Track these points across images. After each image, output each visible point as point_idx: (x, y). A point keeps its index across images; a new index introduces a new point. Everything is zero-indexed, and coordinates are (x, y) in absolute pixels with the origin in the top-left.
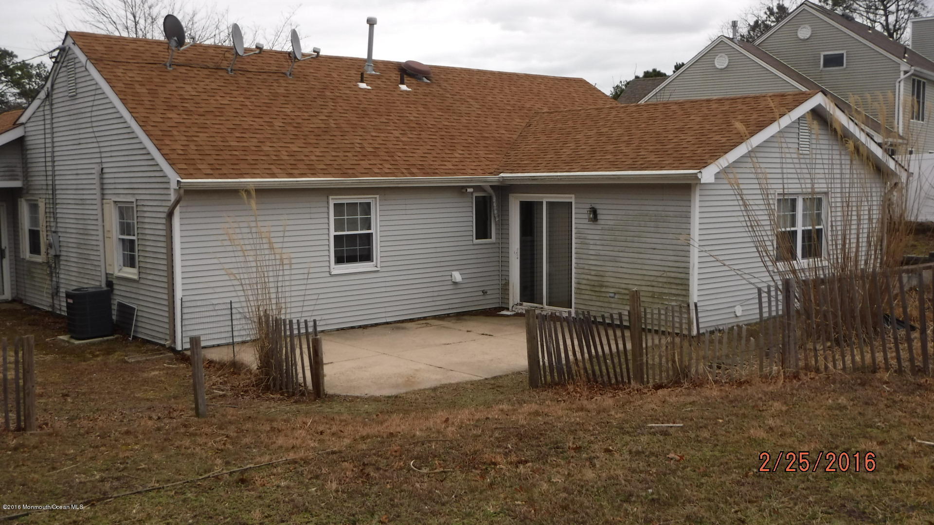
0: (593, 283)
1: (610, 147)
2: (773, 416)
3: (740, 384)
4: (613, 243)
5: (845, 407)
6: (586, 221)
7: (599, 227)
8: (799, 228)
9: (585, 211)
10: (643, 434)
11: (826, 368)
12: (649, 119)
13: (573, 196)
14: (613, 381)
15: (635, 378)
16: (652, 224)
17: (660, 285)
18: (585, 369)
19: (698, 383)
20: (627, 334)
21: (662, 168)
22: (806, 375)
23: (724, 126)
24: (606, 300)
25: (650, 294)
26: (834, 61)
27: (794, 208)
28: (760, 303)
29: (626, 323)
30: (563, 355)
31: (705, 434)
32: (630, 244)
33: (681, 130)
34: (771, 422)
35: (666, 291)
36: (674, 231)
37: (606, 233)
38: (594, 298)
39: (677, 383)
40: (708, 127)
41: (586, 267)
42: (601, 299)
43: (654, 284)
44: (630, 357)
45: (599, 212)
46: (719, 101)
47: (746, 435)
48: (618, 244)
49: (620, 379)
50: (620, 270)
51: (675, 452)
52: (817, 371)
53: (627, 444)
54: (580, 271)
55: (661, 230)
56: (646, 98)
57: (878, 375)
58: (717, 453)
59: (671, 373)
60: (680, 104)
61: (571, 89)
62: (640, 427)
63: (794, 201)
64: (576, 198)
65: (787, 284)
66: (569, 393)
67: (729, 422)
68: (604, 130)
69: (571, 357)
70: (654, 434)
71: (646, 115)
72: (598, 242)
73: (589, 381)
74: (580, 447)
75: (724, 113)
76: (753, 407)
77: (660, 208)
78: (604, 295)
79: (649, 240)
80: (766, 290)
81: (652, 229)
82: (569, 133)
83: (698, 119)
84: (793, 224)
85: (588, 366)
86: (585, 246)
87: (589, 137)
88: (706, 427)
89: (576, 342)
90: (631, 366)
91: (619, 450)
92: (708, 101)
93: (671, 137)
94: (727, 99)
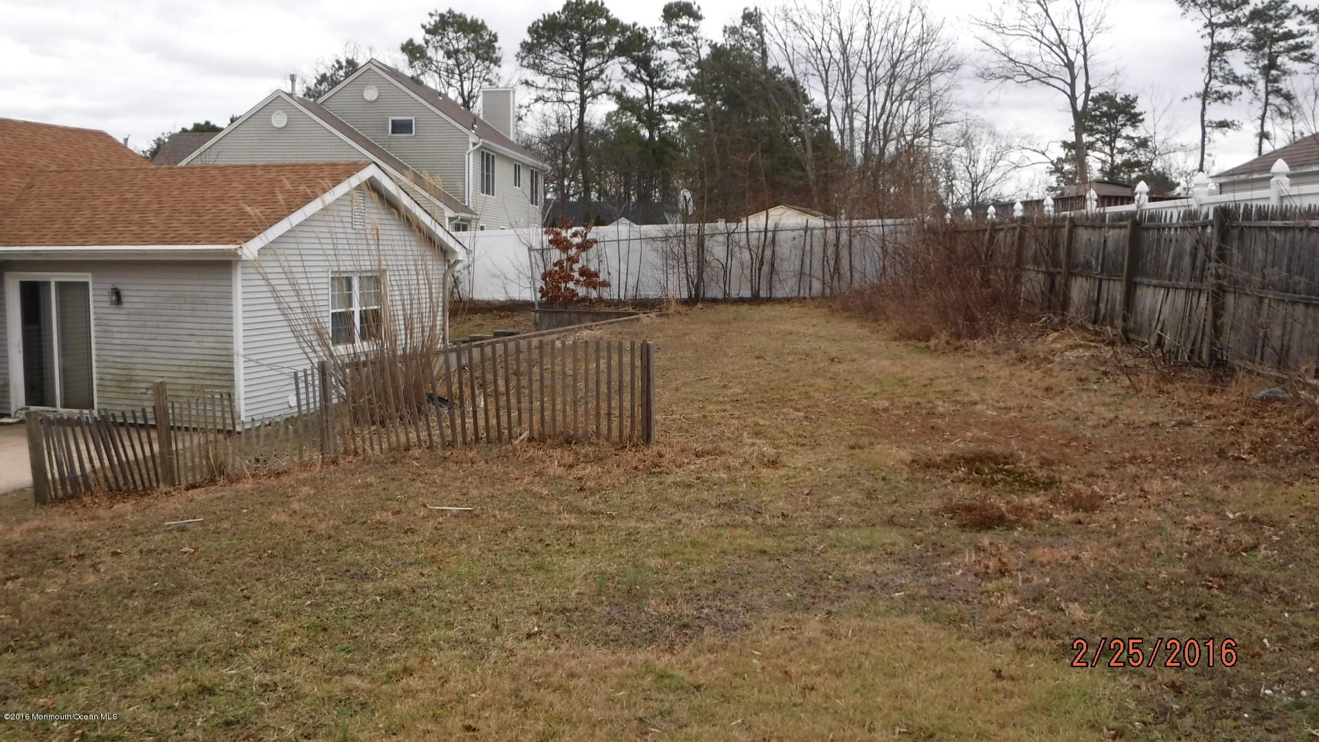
0: (119, 378)
1: (135, 217)
2: (300, 501)
3: (278, 475)
4: (143, 330)
5: (371, 485)
6: (107, 305)
7: (125, 311)
8: (356, 309)
9: (106, 293)
10: (158, 533)
11: (364, 450)
12: (185, 184)
13: (90, 275)
14: (140, 488)
15: (165, 481)
16: (188, 307)
17: (201, 376)
18: (106, 476)
19: (234, 480)
20: (154, 434)
21: (197, 243)
22: (344, 459)
23: (269, 196)
24: (137, 397)
25: (189, 388)
26: (401, 127)
27: (350, 287)
28: (297, 389)
29: (152, 422)
30: (77, 465)
31: (226, 525)
32: (162, 331)
33: (221, 199)
34: (296, 506)
35: (208, 382)
36: (214, 314)
37: (133, 318)
38: (122, 395)
39: (213, 481)
40: (252, 196)
41: (111, 359)
42: (131, 396)
43: (193, 375)
44: (158, 461)
45: (123, 293)
46: (266, 168)
47: (268, 521)
48: (149, 330)
49: (147, 484)
50: (152, 361)
51: (190, 546)
52: (356, 454)
53: (138, 544)
54: (103, 364)
55: (198, 313)
56: (189, 159)
57: (411, 452)
58: (235, 541)
59: (205, 470)
60: (222, 169)
61: (89, 144)
62: (156, 526)
63: (349, 280)
64: (93, 276)
65: (322, 368)
66: (85, 506)
67: (253, 511)
68: (128, 196)
69: (87, 465)
70: (170, 531)
71: (180, 180)
72: (124, 329)
73: (110, 489)
74: (83, 555)
75: (270, 181)
76: (282, 494)
77: (196, 288)
78: (134, 391)
79: (184, 325)
80: (302, 374)
81: (188, 313)
82: (84, 198)
83: (242, 187)
84: (350, 304)
85: (110, 475)
86: (108, 335)
87: (109, 204)
88: (227, 518)
89: (92, 447)
90: (159, 470)
91: (128, 552)
92: (253, 167)
93: (209, 206)
94: (275, 166)
